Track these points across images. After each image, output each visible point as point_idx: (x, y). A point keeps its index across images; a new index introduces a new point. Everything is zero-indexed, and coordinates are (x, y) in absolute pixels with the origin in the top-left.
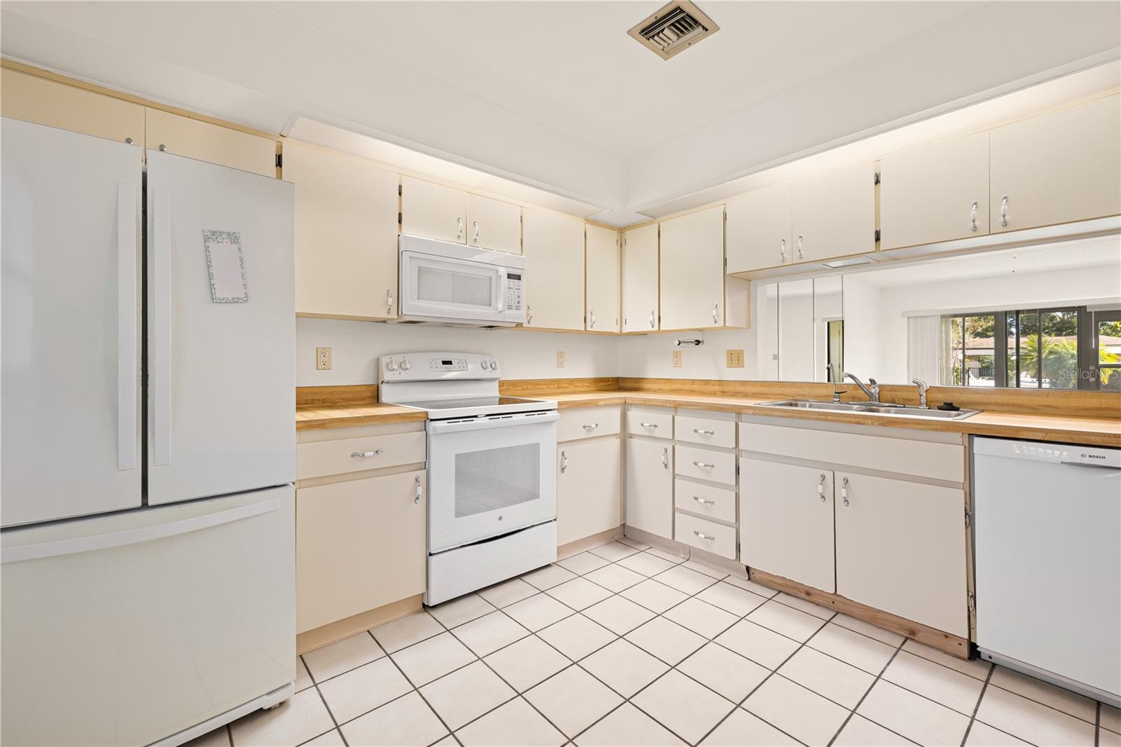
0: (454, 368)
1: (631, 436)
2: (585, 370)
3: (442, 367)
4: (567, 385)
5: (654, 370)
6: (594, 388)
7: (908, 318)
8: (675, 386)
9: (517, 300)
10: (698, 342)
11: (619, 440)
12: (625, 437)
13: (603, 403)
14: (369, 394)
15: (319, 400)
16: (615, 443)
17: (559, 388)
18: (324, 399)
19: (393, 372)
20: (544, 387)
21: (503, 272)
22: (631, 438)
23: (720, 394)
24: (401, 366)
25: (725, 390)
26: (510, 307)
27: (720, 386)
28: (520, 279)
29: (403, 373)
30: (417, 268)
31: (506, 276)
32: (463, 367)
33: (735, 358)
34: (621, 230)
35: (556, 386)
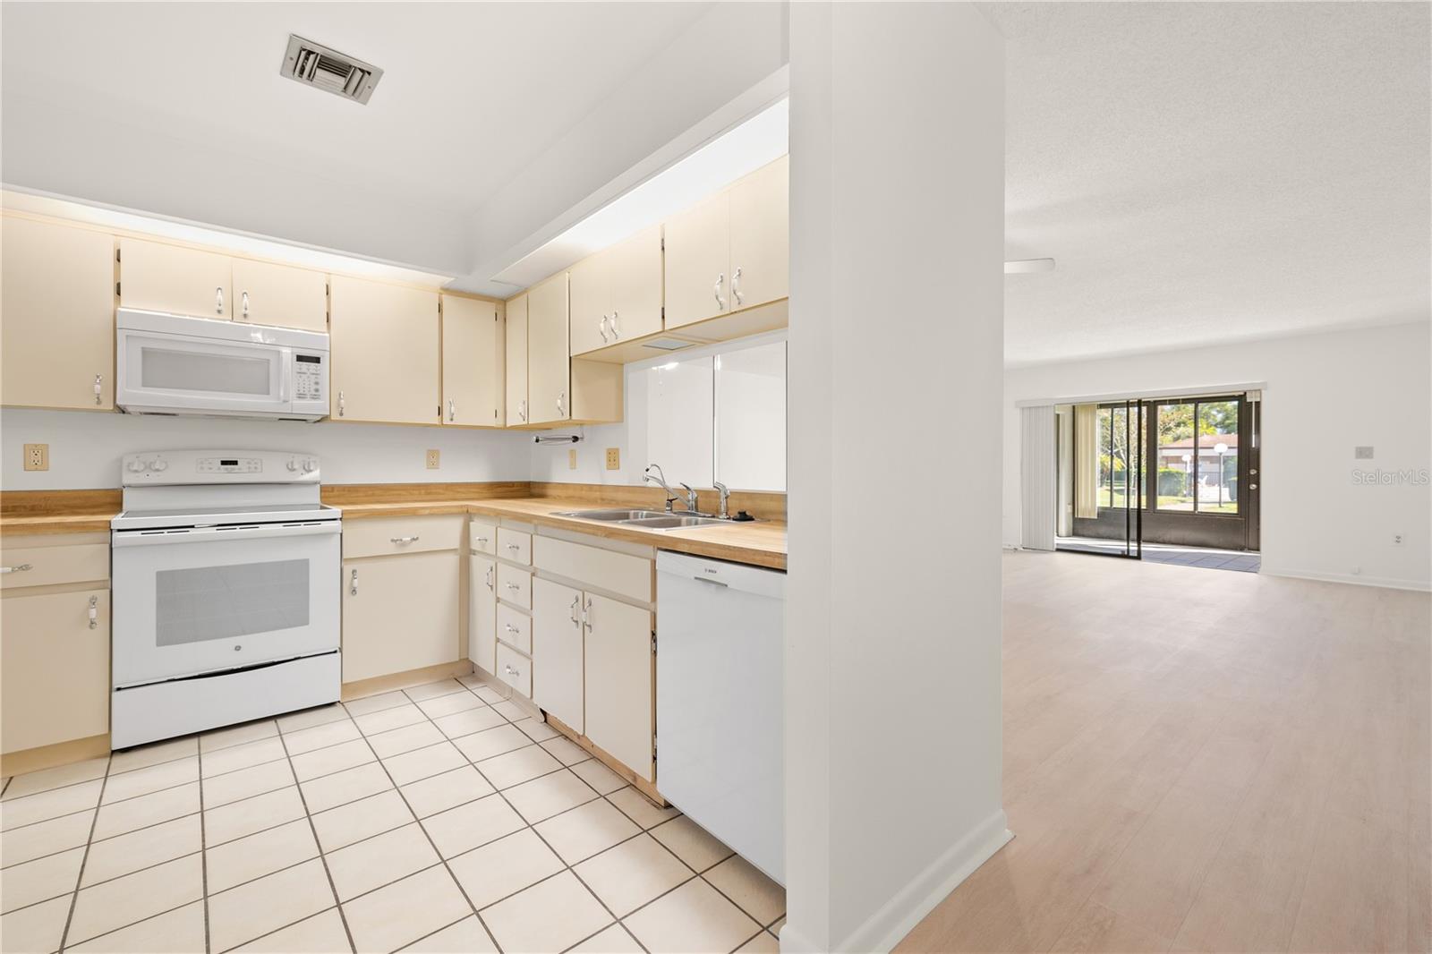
0: (240, 469)
1: (474, 552)
2: (478, 472)
3: (219, 469)
4: (441, 491)
5: (561, 473)
6: (487, 495)
7: (1023, 409)
8: (570, 492)
9: (315, 387)
10: (576, 439)
11: (458, 557)
12: (466, 554)
13: (427, 512)
14: (109, 500)
15: (25, 507)
16: (452, 561)
17: (429, 494)
18: (34, 506)
19: (137, 474)
20: (404, 493)
21: (288, 354)
22: (474, 554)
23: (599, 501)
24: (149, 467)
25: (604, 497)
26: (301, 396)
27: (600, 491)
28: (319, 362)
29: (153, 474)
30: (140, 349)
31: (295, 358)
32: (256, 468)
33: (613, 458)
34: (503, 302)
35: (423, 491)
